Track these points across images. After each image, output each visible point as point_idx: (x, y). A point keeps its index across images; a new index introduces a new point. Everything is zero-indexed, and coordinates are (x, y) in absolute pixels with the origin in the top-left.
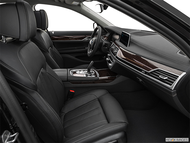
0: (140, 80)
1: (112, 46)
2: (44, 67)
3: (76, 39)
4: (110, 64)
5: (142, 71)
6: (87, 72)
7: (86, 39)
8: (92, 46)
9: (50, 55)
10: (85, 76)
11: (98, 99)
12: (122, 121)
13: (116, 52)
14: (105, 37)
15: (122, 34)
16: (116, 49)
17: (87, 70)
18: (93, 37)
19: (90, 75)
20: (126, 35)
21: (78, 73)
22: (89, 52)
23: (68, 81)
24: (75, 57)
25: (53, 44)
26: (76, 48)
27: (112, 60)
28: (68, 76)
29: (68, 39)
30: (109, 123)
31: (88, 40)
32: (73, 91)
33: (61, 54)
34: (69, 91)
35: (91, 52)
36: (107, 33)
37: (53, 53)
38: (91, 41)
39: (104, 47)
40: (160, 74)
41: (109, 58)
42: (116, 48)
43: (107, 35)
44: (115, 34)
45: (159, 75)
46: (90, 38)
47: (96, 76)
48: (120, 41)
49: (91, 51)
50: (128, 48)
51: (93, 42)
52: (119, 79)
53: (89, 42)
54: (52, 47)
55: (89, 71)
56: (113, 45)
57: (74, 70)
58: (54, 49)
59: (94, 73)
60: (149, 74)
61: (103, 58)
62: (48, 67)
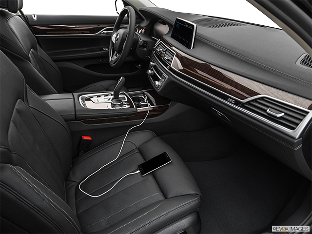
0: (219, 113)
1: (158, 46)
2: (21, 95)
3: (83, 31)
4: (157, 83)
5: (229, 99)
6: (113, 99)
7: (103, 32)
8: (117, 46)
9: (33, 67)
10: (110, 107)
11: (138, 149)
12: (190, 193)
13: (168, 60)
14: (140, 28)
15: (176, 23)
16: (167, 52)
17: (112, 95)
18: (118, 28)
19: (121, 105)
20: (187, 26)
21: (96, 101)
22: (113, 58)
23: (76, 118)
24: (84, 67)
25: (38, 42)
26: (84, 49)
27: (161, 75)
28: (76, 109)
29: (66, 32)
30: (166, 198)
31: (107, 34)
32: (89, 138)
33: (55, 61)
34: (81, 138)
35: (115, 57)
36: (144, 20)
37: (39, 61)
38: (115, 35)
39: (141, 48)
40: (268, 107)
41: (152, 70)
42: (166, 50)
43: (144, 24)
44: (160, 23)
45: (265, 108)
46: (111, 29)
47: (132, 106)
48: (171, 37)
49: (116, 55)
50: (191, 51)
51: (121, 38)
52: (175, 109)
53: (110, 37)
54: (35, 49)
55: (116, 96)
56: (160, 44)
57: (86, 96)
58: (42, 52)
59: (126, 100)
60: (243, 105)
61: (137, 67)
62: (31, 93)
